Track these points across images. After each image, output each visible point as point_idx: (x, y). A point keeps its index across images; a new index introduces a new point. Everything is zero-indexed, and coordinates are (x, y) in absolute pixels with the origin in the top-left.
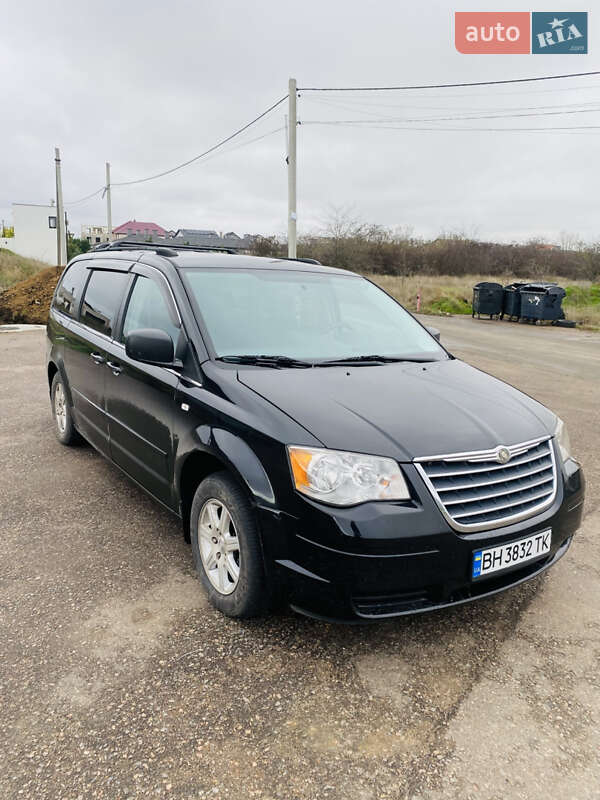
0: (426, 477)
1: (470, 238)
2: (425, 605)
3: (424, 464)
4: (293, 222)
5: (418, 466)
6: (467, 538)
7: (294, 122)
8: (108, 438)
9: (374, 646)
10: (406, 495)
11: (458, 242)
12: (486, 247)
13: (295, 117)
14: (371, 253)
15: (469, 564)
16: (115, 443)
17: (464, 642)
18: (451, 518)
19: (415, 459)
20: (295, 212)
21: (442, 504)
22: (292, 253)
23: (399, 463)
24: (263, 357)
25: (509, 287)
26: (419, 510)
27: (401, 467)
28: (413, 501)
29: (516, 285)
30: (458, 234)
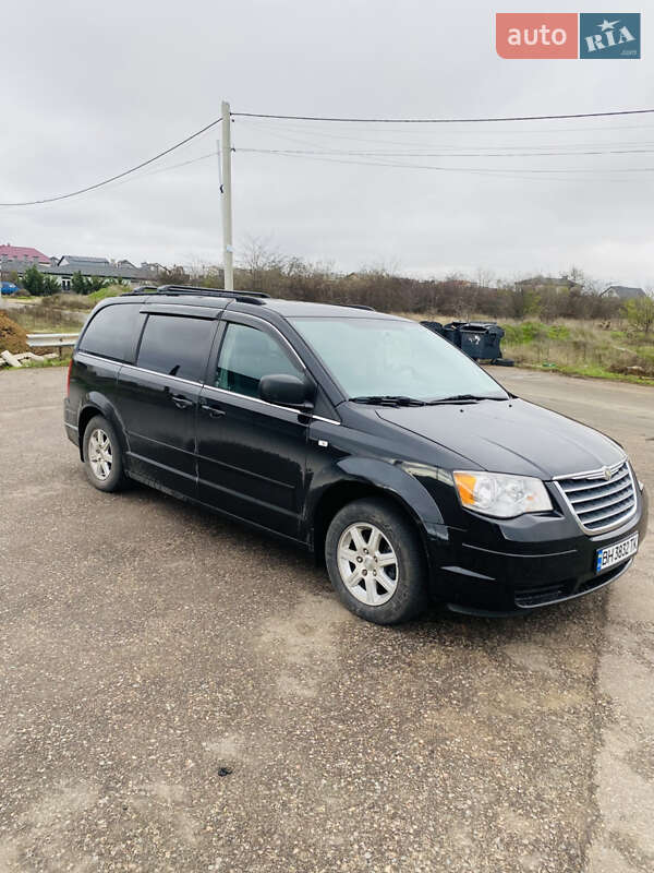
0: (563, 492)
1: (391, 274)
2: (560, 597)
3: (560, 482)
4: (229, 254)
5: (556, 483)
6: (594, 539)
7: (230, 149)
8: (197, 479)
9: (510, 638)
10: (551, 508)
11: (380, 278)
12: (407, 281)
13: (229, 144)
14: (291, 287)
15: (595, 561)
16: (205, 482)
17: (574, 630)
18: (582, 523)
19: (555, 478)
20: (231, 243)
21: (575, 513)
22: (229, 286)
23: (543, 481)
24: (388, 397)
25: (449, 326)
26: (563, 518)
27: (546, 486)
28: (556, 512)
29: (454, 324)
30: (379, 270)
